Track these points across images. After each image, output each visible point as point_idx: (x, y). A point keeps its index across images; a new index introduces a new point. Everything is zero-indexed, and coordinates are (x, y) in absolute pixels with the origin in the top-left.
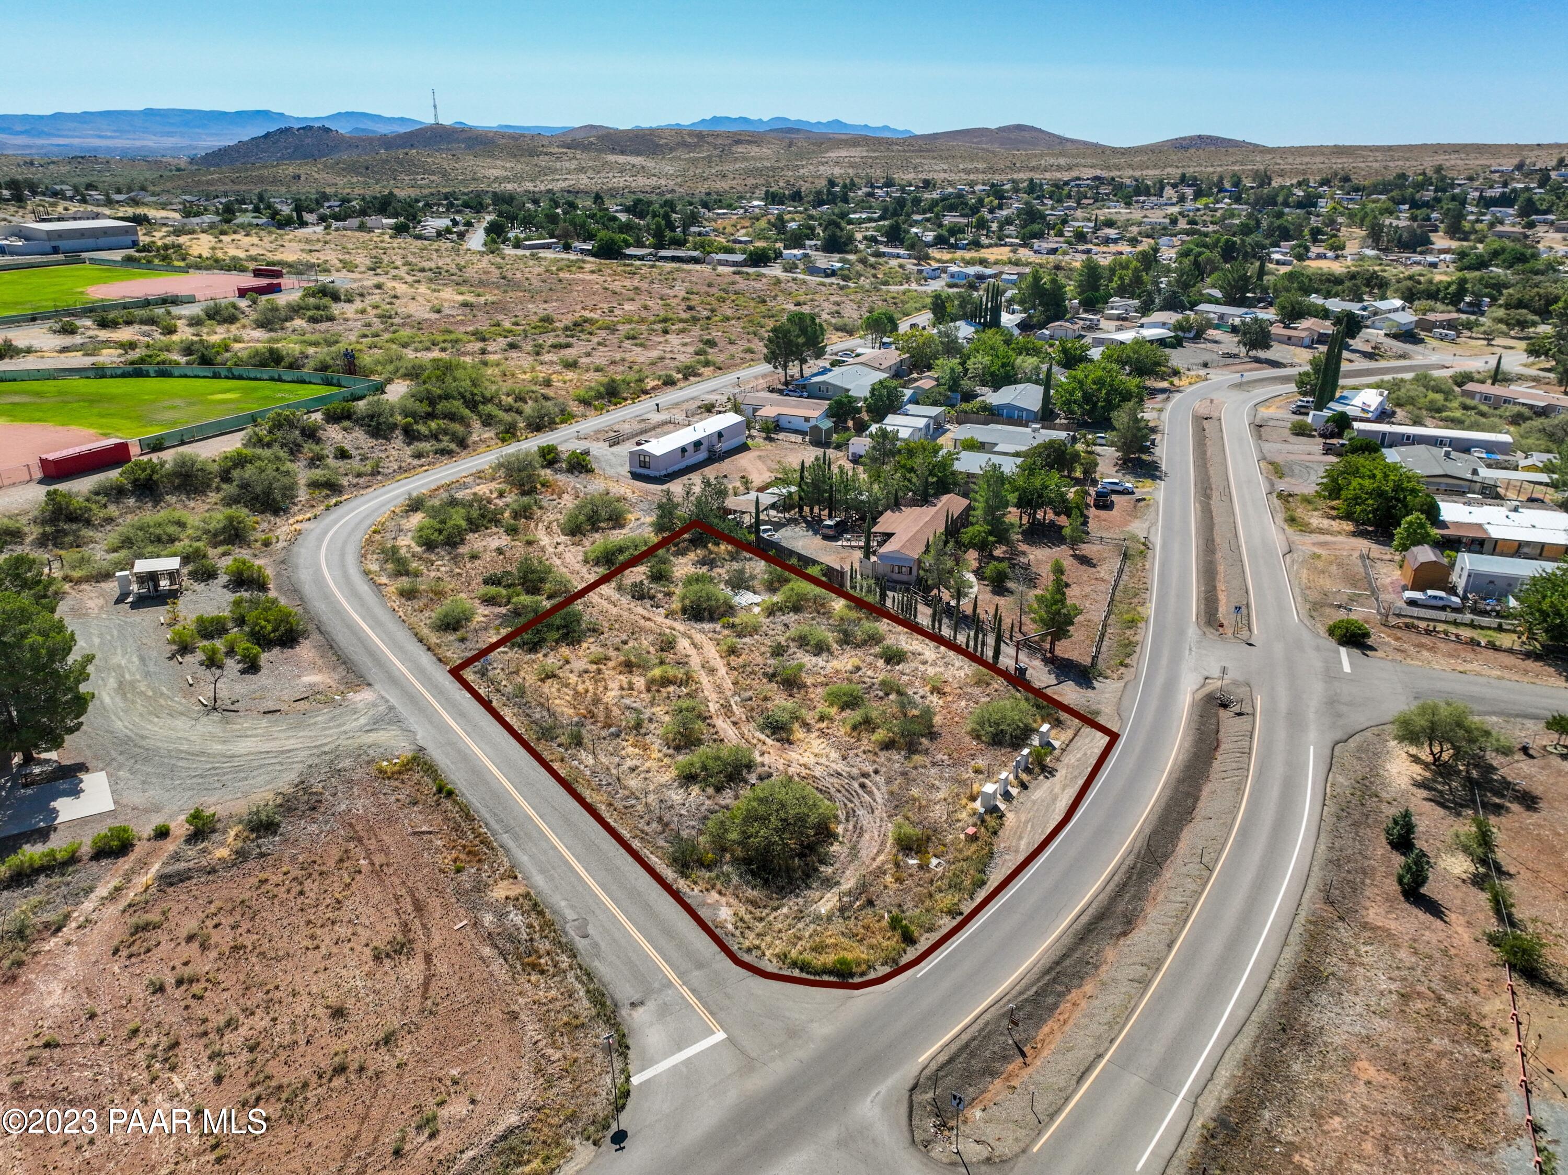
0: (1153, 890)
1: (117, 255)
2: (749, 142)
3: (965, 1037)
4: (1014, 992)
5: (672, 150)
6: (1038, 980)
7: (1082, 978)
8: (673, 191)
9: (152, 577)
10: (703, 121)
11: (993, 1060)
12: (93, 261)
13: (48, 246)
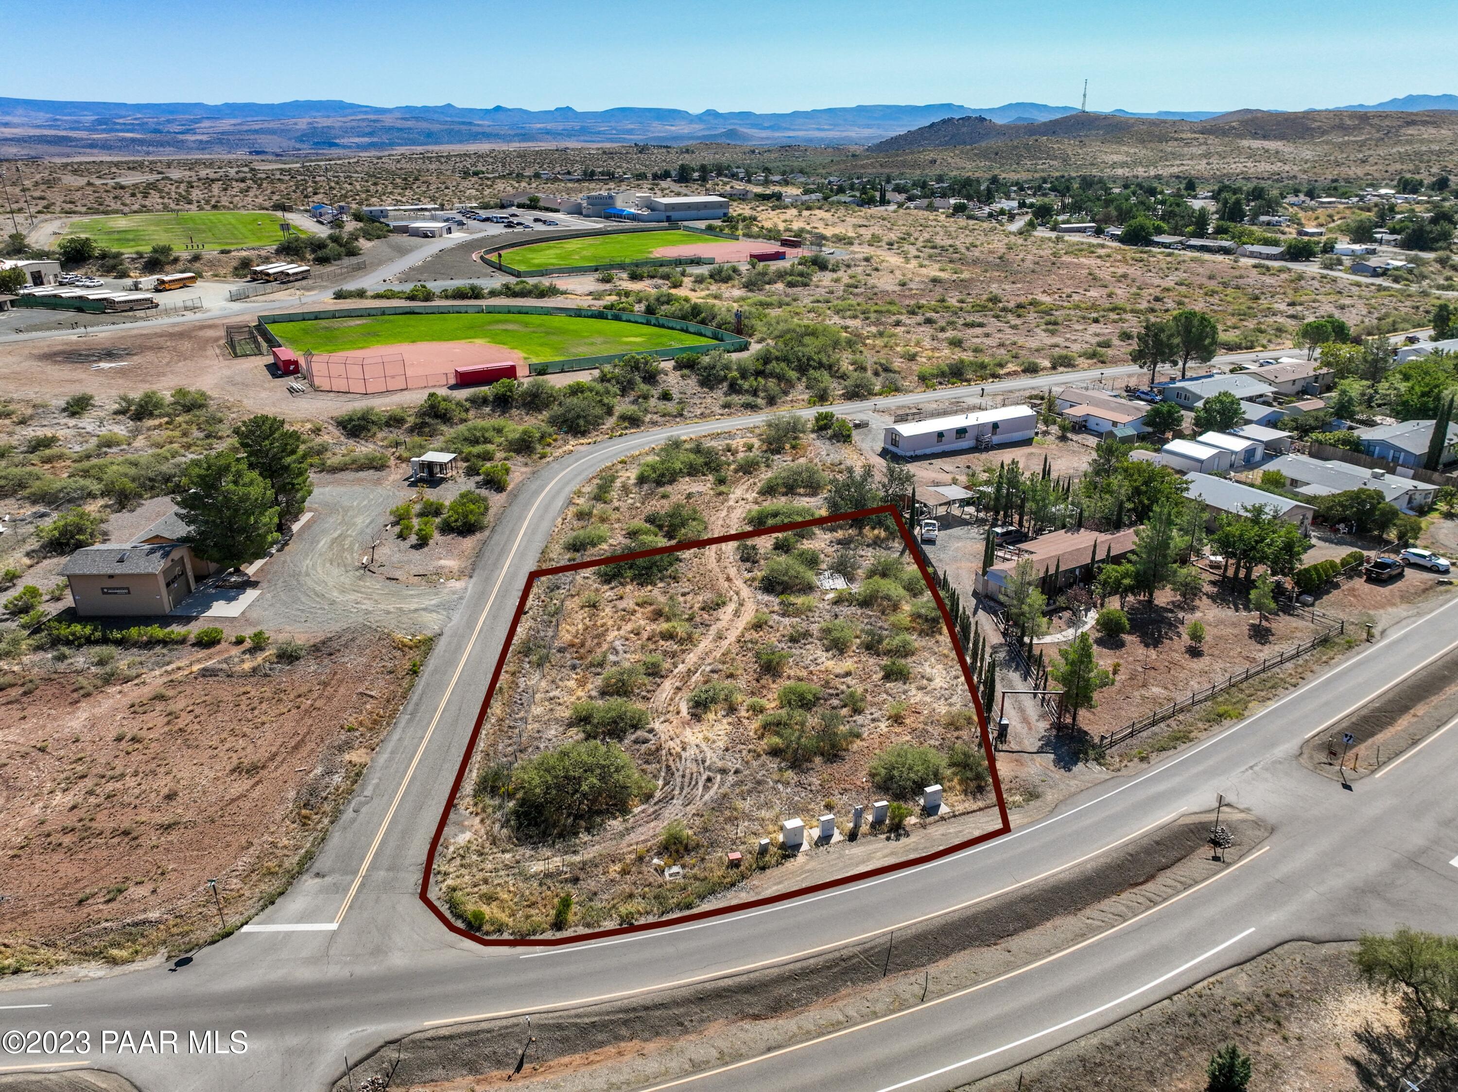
0: (843, 992)
1: (702, 225)
2: (1425, 123)
3: (484, 1026)
4: (573, 1012)
5: (1324, 133)
6: (608, 1013)
7: (658, 1034)
8: (1295, 177)
9: (430, 466)
10: (1394, 100)
11: (487, 1058)
12: (687, 228)
13: (663, 216)
